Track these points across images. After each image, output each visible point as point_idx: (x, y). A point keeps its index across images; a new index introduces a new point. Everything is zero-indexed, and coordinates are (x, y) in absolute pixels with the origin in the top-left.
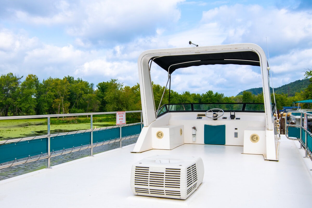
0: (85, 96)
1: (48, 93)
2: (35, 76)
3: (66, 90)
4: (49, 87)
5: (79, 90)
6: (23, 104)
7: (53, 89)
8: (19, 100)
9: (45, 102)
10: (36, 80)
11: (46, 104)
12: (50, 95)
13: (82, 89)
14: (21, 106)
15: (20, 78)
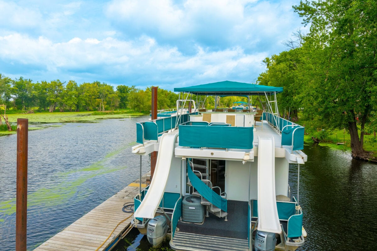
0: (110, 96)
1: (85, 94)
2: (74, 81)
3: (96, 92)
4: (85, 90)
5: (106, 91)
6: (68, 102)
7: (88, 91)
8: (66, 99)
9: (83, 100)
10: (76, 85)
11: (84, 102)
12: (86, 96)
13: (108, 91)
14: (67, 103)
15: (64, 83)
